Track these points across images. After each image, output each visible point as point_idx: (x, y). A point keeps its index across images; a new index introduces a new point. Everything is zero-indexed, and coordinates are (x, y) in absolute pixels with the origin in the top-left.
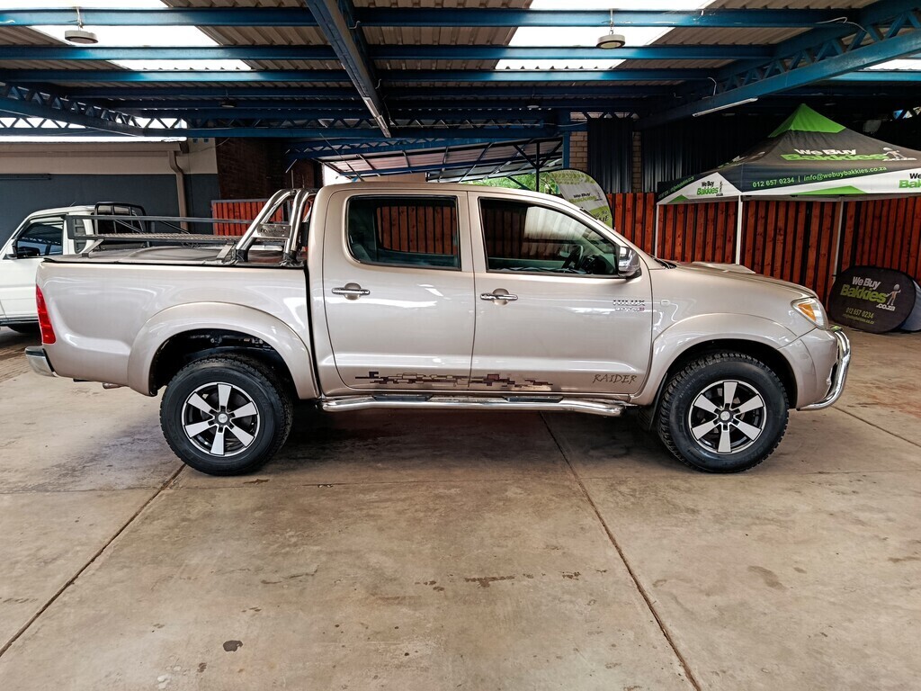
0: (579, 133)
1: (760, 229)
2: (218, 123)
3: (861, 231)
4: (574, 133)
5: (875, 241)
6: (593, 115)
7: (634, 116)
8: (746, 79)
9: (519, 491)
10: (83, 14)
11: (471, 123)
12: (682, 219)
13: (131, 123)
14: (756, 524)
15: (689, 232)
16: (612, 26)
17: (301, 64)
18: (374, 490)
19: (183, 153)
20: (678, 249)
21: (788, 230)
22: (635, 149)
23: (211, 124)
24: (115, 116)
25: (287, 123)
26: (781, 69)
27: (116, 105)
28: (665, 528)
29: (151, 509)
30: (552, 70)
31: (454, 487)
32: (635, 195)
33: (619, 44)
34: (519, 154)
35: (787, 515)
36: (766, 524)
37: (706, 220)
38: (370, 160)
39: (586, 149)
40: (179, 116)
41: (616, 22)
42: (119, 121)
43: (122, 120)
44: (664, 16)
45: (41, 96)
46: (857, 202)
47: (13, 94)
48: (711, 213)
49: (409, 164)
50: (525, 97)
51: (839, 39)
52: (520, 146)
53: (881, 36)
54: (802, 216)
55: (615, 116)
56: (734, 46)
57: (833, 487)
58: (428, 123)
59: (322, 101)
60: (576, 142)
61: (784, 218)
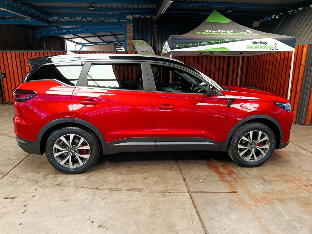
0: (130, 24)
6: (136, 16)
21: (220, 69)
38: (85, 38)
39: (132, 32)
49: (103, 41)
55: (145, 18)
60: (129, 28)
61: (218, 63)
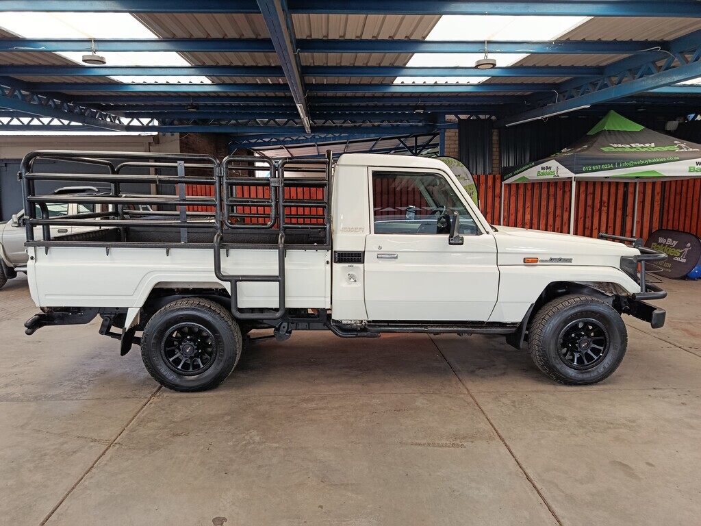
0: (452, 130)
1: (590, 202)
2: (181, 122)
3: (666, 204)
4: (448, 130)
5: (677, 211)
6: (463, 117)
7: (493, 118)
8: (581, 91)
9: (425, 402)
10: (96, 43)
11: (370, 122)
12: (530, 194)
13: (117, 122)
14: (610, 428)
15: (536, 203)
16: (486, 53)
17: (250, 80)
18: (312, 400)
19: (155, 143)
20: (528, 217)
21: (611, 203)
22: (494, 142)
23: (176, 122)
24: (106, 116)
25: (233, 122)
26: (609, 84)
27: (107, 108)
28: (541, 431)
29: (144, 414)
30: (436, 84)
31: (374, 398)
32: (494, 176)
33: (492, 66)
34: (401, 145)
35: (634, 421)
36: (618, 428)
37: (548, 195)
38: (289, 150)
39: (457, 142)
40: (152, 116)
41: (489, 50)
42: (108, 120)
43: (111, 119)
44: (524, 45)
45: (54, 102)
46: (662, 182)
47: (34, 100)
48: (552, 190)
49: (318, 153)
50: (412, 104)
51: (654, 62)
52: (402, 139)
53: (687, 62)
54: (621, 192)
55: (479, 118)
56: (572, 67)
57: (666, 399)
58: (338, 123)
59: (261, 106)
60: (450, 136)
61: (607, 194)
